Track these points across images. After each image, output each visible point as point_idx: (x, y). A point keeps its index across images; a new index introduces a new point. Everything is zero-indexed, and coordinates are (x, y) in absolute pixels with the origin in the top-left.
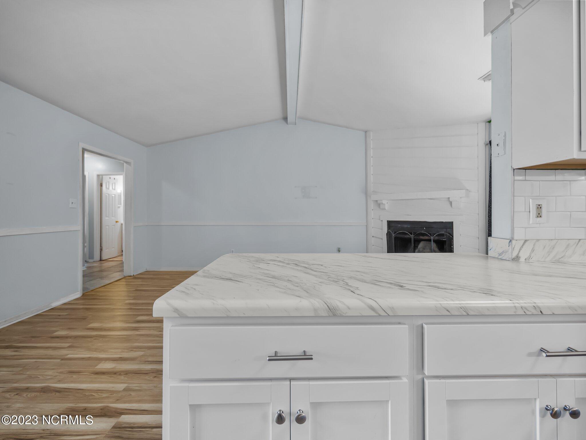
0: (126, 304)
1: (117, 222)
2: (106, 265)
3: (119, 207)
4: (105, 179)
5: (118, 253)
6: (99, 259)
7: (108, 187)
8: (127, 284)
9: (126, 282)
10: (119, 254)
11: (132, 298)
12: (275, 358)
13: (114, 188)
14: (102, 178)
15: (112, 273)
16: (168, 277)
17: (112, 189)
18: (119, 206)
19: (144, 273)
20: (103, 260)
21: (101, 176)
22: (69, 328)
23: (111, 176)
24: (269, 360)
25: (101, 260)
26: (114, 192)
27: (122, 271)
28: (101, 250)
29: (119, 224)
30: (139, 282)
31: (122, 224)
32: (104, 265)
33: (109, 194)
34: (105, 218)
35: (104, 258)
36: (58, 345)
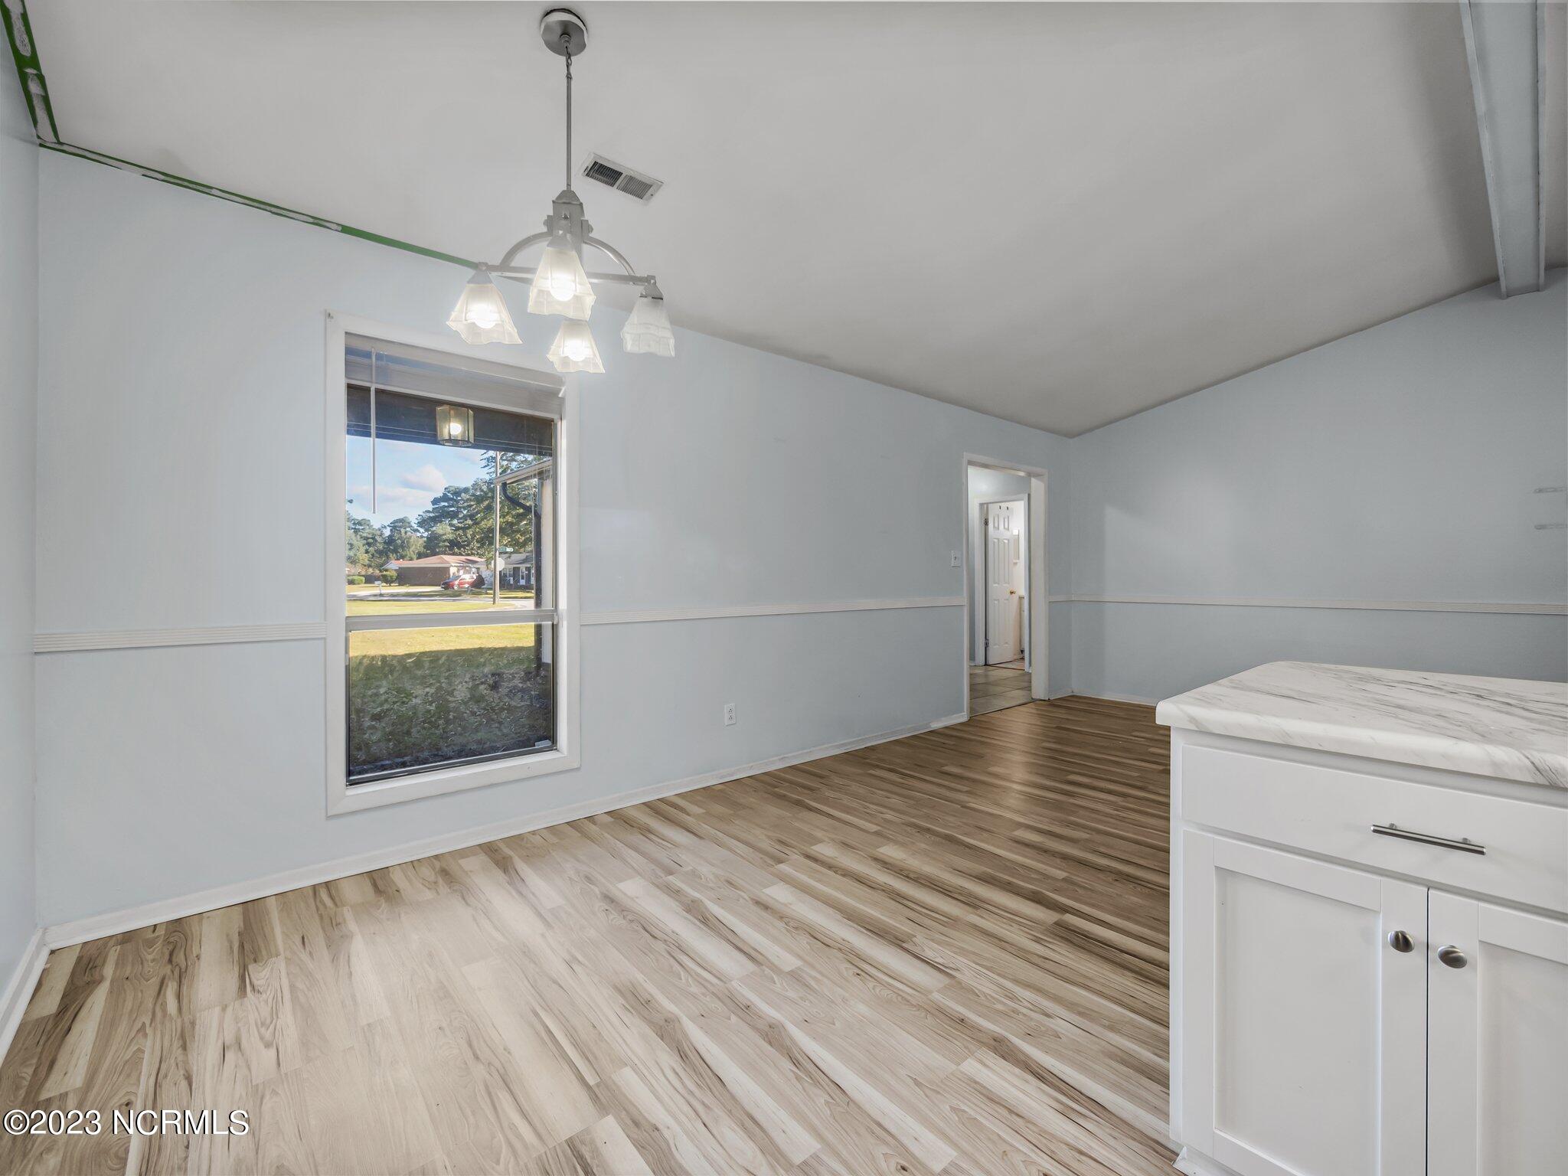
0: (1044, 748)
1: (1012, 593)
2: (996, 674)
3: (1016, 564)
4: (993, 509)
5: (1015, 655)
6: (982, 662)
7: (996, 525)
8: (1038, 714)
9: (1037, 710)
10: (1015, 657)
11: (1054, 740)
12: (1390, 832)
13: (1006, 527)
14: (987, 508)
15: (1008, 689)
16: (1121, 714)
17: (1004, 528)
18: (1015, 561)
19: (1069, 698)
20: (990, 665)
21: (985, 506)
22: (962, 766)
23: (1002, 505)
24: (1375, 831)
25: (986, 665)
26: (1007, 535)
27: (1029, 688)
28: (987, 645)
29: (1015, 597)
30: (1061, 714)
31: (1021, 598)
32: (990, 673)
33: (998, 539)
34: (992, 585)
35: (991, 662)
36: (953, 785)
